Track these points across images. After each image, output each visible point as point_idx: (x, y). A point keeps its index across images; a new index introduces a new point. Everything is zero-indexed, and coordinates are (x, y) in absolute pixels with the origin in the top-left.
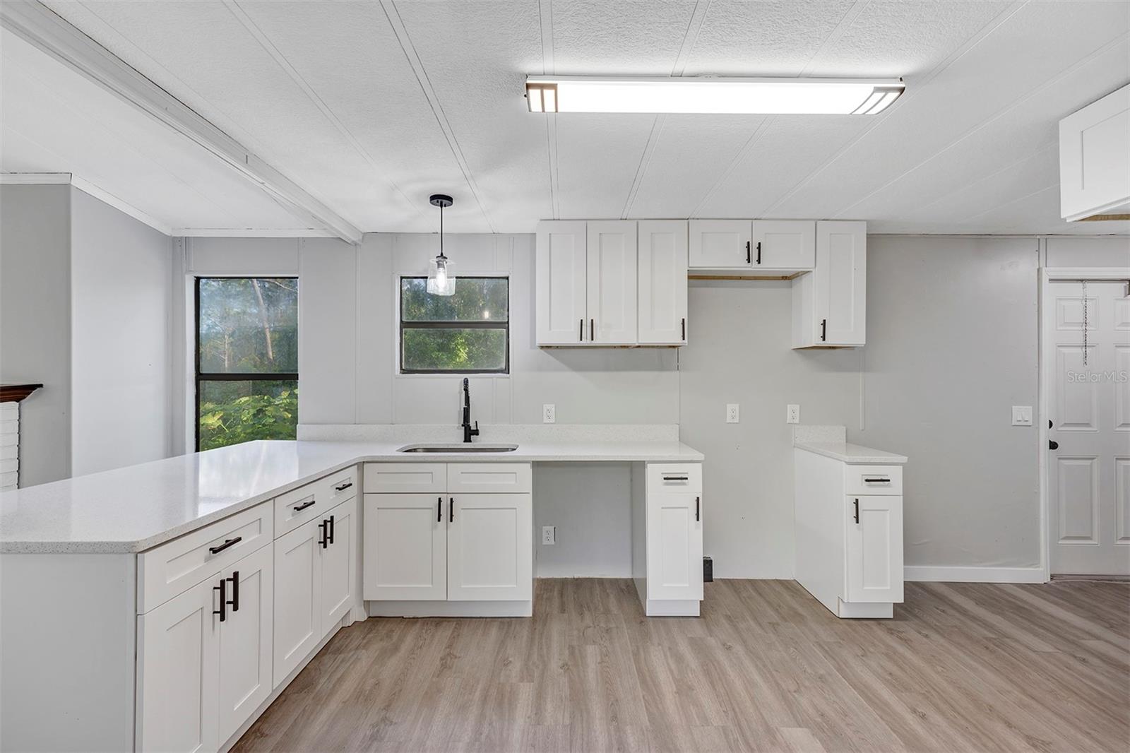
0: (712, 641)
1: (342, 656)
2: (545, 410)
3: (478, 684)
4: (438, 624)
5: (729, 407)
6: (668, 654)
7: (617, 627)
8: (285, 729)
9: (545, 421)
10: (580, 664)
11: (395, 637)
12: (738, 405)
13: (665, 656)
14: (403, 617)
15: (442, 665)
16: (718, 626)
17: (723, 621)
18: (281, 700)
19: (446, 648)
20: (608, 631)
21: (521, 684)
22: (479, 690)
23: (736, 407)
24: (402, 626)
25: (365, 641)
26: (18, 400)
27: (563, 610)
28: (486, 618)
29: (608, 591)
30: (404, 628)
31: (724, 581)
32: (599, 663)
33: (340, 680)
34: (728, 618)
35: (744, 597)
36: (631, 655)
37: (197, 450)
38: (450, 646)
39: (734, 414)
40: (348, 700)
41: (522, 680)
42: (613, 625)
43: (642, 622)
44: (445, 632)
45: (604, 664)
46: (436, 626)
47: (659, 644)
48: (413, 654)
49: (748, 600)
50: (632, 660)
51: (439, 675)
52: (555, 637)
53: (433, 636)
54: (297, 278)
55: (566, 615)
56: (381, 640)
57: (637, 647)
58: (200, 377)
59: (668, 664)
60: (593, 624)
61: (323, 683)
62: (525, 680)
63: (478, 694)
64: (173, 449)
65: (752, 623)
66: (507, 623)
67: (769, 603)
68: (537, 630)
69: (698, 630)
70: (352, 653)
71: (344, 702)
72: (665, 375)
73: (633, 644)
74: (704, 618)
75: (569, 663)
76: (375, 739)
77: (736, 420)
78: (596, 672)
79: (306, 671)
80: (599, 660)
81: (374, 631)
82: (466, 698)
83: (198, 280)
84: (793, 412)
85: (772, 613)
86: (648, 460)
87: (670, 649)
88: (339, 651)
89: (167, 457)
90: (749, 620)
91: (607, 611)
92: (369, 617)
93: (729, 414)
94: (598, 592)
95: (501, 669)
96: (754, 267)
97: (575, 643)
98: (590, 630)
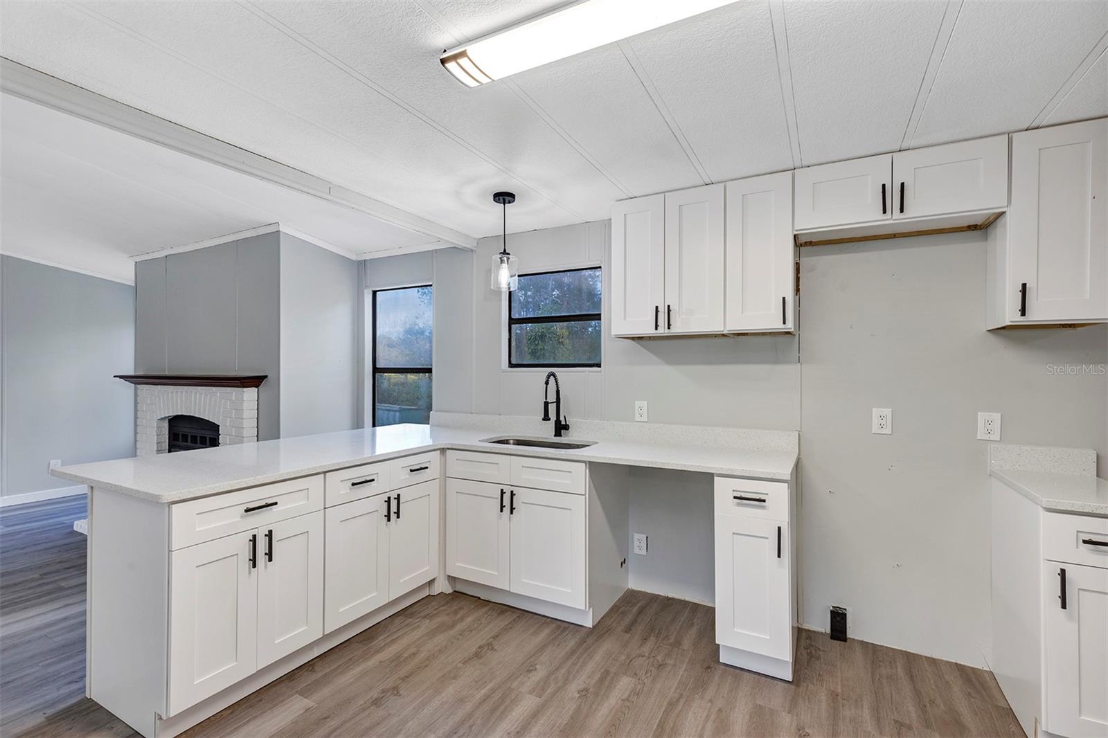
0: (786, 720)
1: (410, 620)
2: (636, 407)
3: (491, 682)
4: (502, 612)
5: (876, 412)
6: (713, 717)
7: (674, 666)
8: (327, 670)
9: (636, 420)
10: (602, 694)
11: (461, 613)
12: (890, 410)
13: (708, 717)
14: (479, 598)
15: (476, 653)
16: (810, 701)
17: (823, 697)
18: (345, 645)
19: (491, 637)
20: (661, 666)
21: (529, 696)
22: (487, 688)
23: (887, 412)
24: (473, 606)
25: (435, 612)
26: (257, 387)
27: (628, 630)
28: (549, 617)
29: (695, 620)
30: (473, 609)
31: (864, 644)
32: (622, 700)
33: (393, 641)
34: (834, 696)
35: (881, 676)
36: (665, 704)
37: (374, 425)
38: (495, 637)
39: (883, 422)
40: (384, 661)
41: (530, 693)
42: (670, 662)
43: (709, 667)
44: (504, 621)
45: (627, 703)
46: (499, 614)
47: (711, 701)
48: (461, 635)
49: (884, 681)
50: (663, 710)
51: (465, 662)
52: (598, 656)
53: (489, 623)
54: (431, 285)
55: (628, 636)
56: (448, 614)
57: (682, 695)
58: (376, 370)
59: (703, 728)
60: (650, 654)
61: (380, 641)
62: (534, 694)
63: (483, 691)
64: (358, 424)
65: (866, 714)
66: (563, 627)
67: (917, 693)
68: (585, 644)
69: (776, 699)
70: (419, 620)
71: (381, 662)
72: (781, 368)
73: (678, 691)
74: (798, 686)
75: (591, 690)
76: (375, 704)
77: (888, 431)
78: (612, 709)
79: (378, 625)
80: (625, 696)
81: (449, 605)
82: (471, 692)
83: (374, 293)
84: (988, 423)
85: (912, 709)
86: (718, 472)
87: (720, 710)
88: (412, 615)
89: (354, 429)
90: (866, 707)
91: (678, 643)
92: (455, 591)
93: (876, 421)
94: (682, 619)
95: (521, 674)
96: (894, 219)
97: (613, 670)
98: (641, 660)
